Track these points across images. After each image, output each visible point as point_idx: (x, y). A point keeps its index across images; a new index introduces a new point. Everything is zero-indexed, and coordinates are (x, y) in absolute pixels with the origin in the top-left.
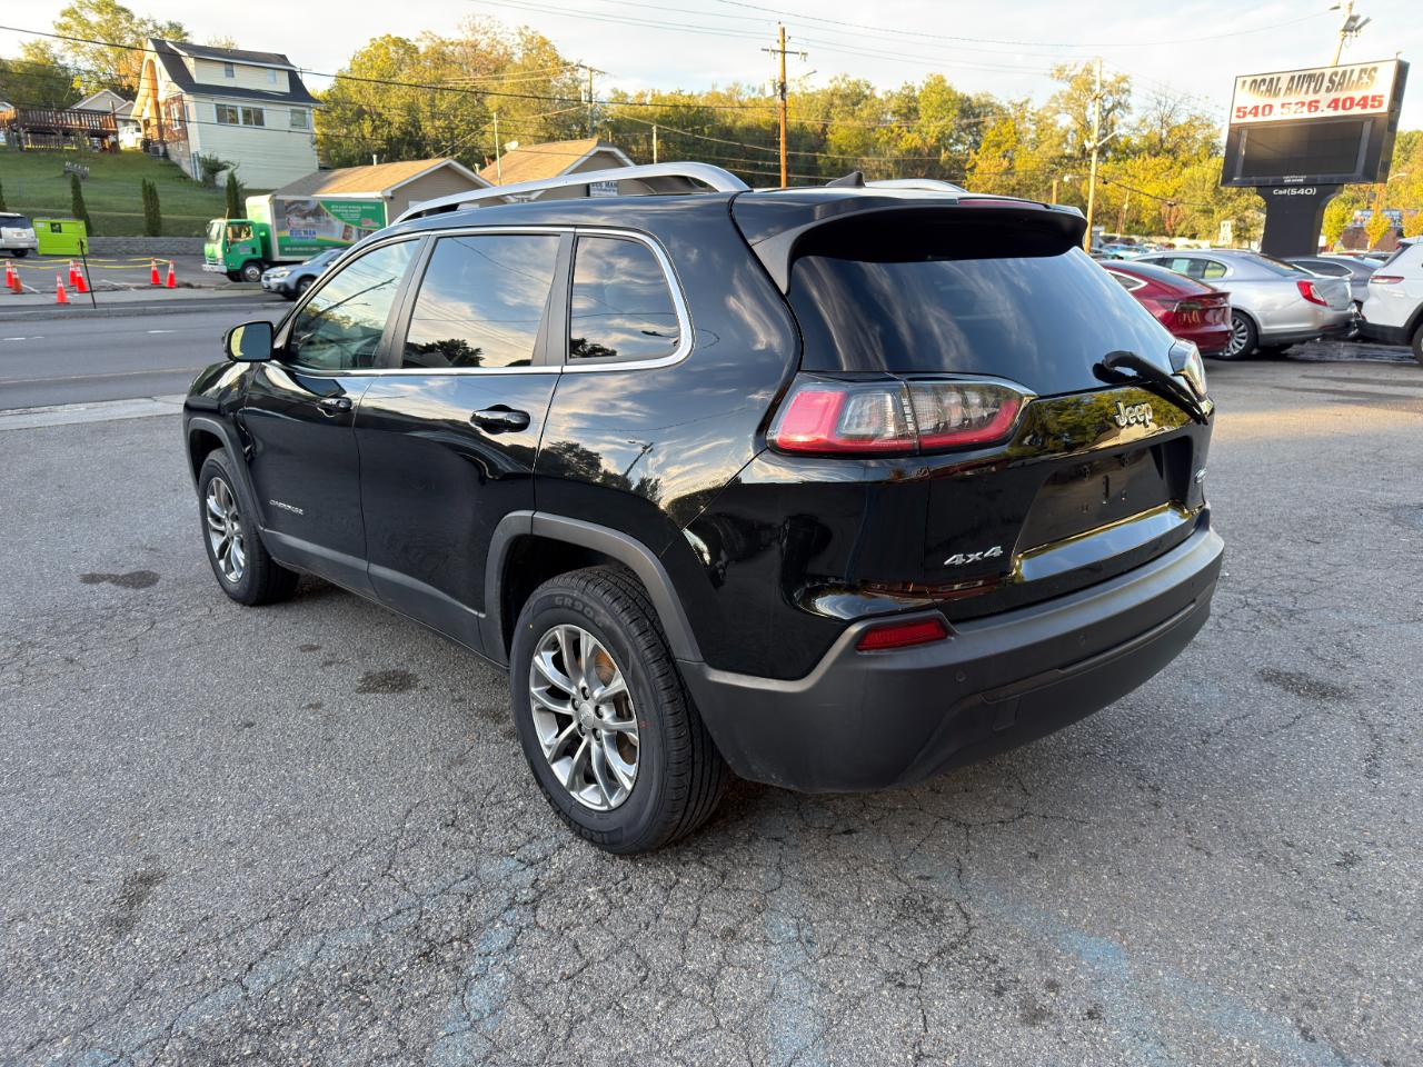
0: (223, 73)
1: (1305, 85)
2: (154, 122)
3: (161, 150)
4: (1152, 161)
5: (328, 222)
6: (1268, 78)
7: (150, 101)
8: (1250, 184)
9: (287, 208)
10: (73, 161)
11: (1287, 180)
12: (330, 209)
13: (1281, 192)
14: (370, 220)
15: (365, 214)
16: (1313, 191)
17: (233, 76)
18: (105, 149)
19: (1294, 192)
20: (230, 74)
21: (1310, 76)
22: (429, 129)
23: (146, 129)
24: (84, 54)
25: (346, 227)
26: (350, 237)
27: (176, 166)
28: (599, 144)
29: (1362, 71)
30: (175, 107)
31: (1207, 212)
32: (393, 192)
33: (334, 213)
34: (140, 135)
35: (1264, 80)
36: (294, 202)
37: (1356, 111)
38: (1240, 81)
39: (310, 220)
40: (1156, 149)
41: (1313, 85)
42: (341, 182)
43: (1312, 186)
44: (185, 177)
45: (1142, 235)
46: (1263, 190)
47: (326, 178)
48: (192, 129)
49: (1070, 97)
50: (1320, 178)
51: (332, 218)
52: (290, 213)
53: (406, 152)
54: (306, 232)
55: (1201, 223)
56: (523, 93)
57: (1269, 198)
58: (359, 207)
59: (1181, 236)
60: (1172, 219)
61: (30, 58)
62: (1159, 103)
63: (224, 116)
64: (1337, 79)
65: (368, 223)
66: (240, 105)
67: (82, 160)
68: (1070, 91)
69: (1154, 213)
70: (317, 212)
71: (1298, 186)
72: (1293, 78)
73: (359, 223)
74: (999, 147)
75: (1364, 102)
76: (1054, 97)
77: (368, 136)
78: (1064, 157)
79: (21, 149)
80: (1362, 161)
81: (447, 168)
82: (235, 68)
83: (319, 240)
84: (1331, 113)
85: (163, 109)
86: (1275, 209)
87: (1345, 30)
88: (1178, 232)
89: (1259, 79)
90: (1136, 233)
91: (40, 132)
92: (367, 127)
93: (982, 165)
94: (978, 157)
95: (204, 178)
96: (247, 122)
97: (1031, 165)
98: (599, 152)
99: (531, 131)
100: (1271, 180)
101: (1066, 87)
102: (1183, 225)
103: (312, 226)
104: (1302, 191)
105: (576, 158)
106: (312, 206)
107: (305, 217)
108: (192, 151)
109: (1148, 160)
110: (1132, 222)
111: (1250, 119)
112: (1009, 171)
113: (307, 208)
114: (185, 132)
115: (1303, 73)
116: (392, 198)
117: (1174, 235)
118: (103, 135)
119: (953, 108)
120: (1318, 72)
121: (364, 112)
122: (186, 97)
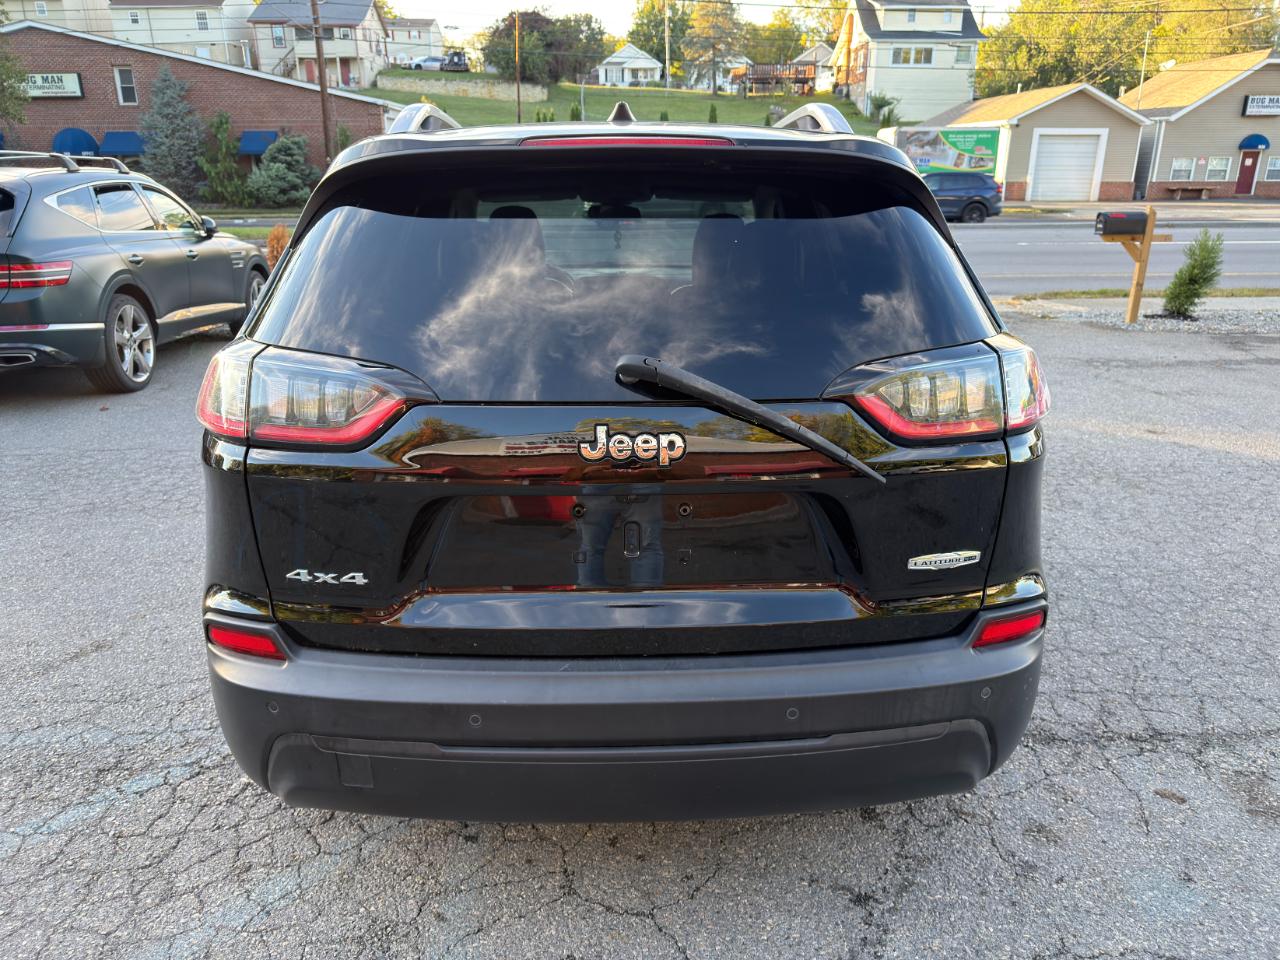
0: (907, 18)
2: (844, 68)
3: (845, 92)
5: (944, 151)
7: (845, 51)
9: (908, 138)
10: (776, 104)
12: (947, 139)
14: (984, 148)
15: (979, 142)
17: (914, 20)
18: (803, 93)
20: (912, 19)
22: (1083, 55)
23: (838, 73)
24: (812, 14)
25: (960, 154)
26: (961, 164)
27: (853, 104)
28: (1271, 56)
30: (861, 53)
32: (1019, 120)
33: (951, 143)
34: (833, 80)
36: (917, 133)
39: (928, 149)
42: (977, 112)
44: (857, 113)
47: (967, 109)
48: (871, 72)
51: (948, 146)
52: (910, 143)
53: (1057, 79)
54: (921, 160)
56: (1210, 8)
58: (975, 136)
61: (777, 22)
63: (899, 57)
65: (980, 150)
66: (913, 46)
67: (785, 103)
70: (935, 142)
73: (972, 151)
77: (1021, 66)
79: (745, 97)
81: (1082, 93)
82: (917, 14)
83: (932, 167)
85: (853, 55)
91: (763, 81)
92: (1022, 55)
95: (872, 114)
96: (917, 61)
98: (1269, 66)
99: (1210, 48)
103: (928, 154)
105: (1235, 74)
106: (931, 137)
107: (923, 147)
108: (868, 90)
113: (926, 138)
114: (865, 74)
116: (1017, 126)
118: (804, 81)
121: (1024, 42)
122: (873, 45)
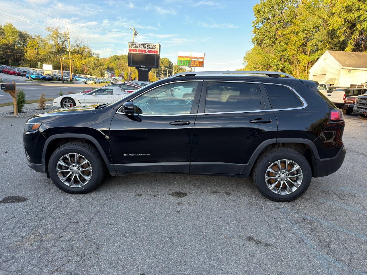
1: (143, 46)
4: (77, 56)
6: (135, 44)
8: (134, 66)
11: (142, 66)
13: (141, 69)
16: (147, 69)
19: (143, 69)
21: (144, 45)
29: (153, 45)
31: (93, 69)
35: (134, 44)
37: (153, 53)
38: (129, 43)
40: (78, 52)
41: (144, 47)
43: (147, 68)
45: (78, 74)
46: (137, 68)
49: (52, 36)
50: (148, 67)
55: (92, 72)
57: (138, 70)
59: (88, 75)
60: (85, 70)
62: (76, 41)
64: (149, 46)
68: (52, 35)
69: (81, 69)
71: (144, 68)
72: (140, 44)
74: (33, 47)
75: (154, 52)
76: (48, 36)
78: (53, 52)
80: (155, 64)
84: (148, 53)
86: (140, 72)
87: (134, 34)
88: (88, 74)
89: (133, 43)
90: (77, 73)
93: (29, 51)
94: (27, 49)
97: (44, 53)
100: (138, 66)
101: (51, 34)
102: (88, 72)
104: (145, 69)
109: (76, 55)
110: (75, 70)
111: (132, 52)
112: (38, 54)
115: (142, 44)
117: (86, 74)
119: (16, 34)
120: (145, 44)
